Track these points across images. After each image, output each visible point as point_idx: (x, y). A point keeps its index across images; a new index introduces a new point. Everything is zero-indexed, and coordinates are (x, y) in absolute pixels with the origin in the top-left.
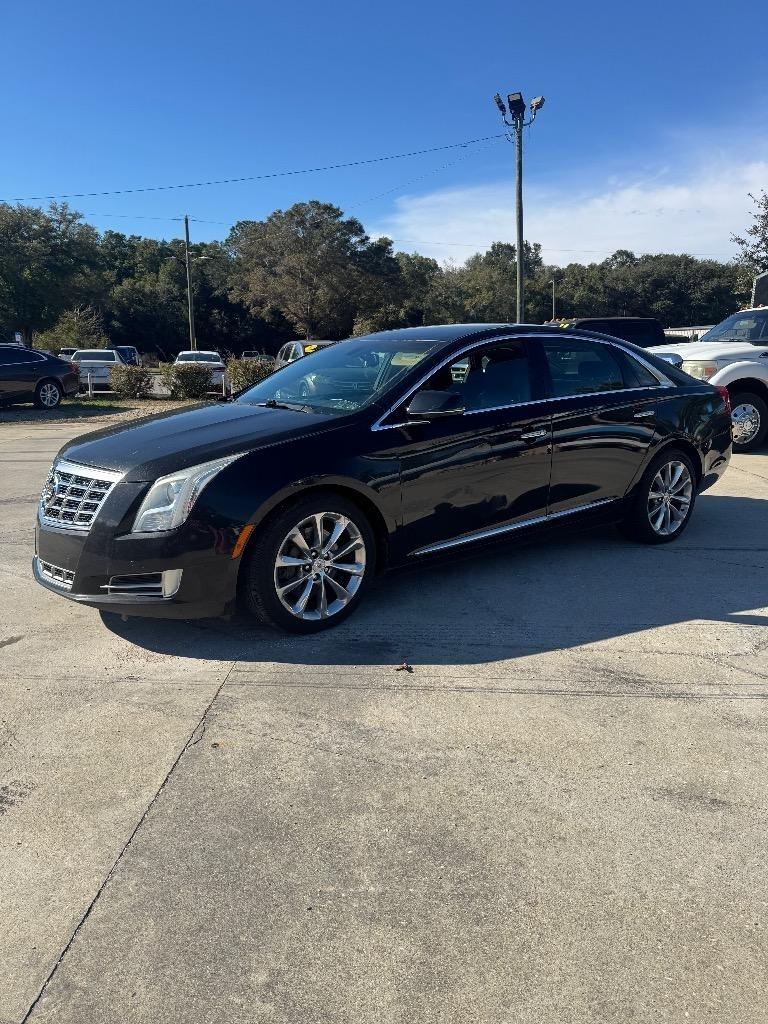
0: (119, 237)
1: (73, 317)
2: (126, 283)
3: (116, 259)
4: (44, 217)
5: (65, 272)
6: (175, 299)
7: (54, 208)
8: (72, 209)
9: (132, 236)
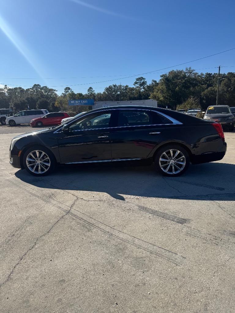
0: (210, 74)
1: (191, 100)
2: (209, 89)
3: (208, 81)
4: (184, 72)
5: (188, 88)
6: (225, 92)
7: (187, 69)
8: (192, 69)
9: (215, 74)
